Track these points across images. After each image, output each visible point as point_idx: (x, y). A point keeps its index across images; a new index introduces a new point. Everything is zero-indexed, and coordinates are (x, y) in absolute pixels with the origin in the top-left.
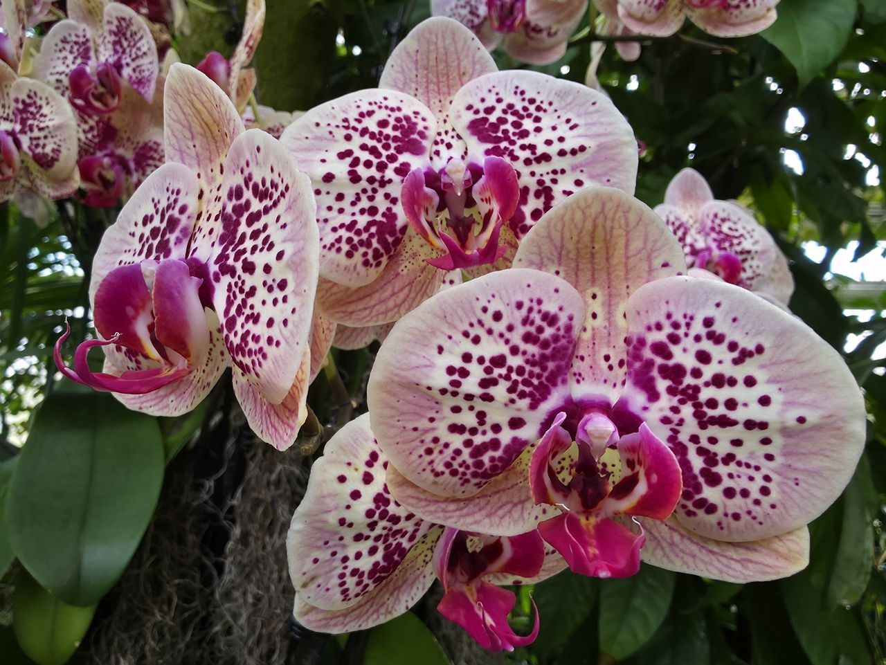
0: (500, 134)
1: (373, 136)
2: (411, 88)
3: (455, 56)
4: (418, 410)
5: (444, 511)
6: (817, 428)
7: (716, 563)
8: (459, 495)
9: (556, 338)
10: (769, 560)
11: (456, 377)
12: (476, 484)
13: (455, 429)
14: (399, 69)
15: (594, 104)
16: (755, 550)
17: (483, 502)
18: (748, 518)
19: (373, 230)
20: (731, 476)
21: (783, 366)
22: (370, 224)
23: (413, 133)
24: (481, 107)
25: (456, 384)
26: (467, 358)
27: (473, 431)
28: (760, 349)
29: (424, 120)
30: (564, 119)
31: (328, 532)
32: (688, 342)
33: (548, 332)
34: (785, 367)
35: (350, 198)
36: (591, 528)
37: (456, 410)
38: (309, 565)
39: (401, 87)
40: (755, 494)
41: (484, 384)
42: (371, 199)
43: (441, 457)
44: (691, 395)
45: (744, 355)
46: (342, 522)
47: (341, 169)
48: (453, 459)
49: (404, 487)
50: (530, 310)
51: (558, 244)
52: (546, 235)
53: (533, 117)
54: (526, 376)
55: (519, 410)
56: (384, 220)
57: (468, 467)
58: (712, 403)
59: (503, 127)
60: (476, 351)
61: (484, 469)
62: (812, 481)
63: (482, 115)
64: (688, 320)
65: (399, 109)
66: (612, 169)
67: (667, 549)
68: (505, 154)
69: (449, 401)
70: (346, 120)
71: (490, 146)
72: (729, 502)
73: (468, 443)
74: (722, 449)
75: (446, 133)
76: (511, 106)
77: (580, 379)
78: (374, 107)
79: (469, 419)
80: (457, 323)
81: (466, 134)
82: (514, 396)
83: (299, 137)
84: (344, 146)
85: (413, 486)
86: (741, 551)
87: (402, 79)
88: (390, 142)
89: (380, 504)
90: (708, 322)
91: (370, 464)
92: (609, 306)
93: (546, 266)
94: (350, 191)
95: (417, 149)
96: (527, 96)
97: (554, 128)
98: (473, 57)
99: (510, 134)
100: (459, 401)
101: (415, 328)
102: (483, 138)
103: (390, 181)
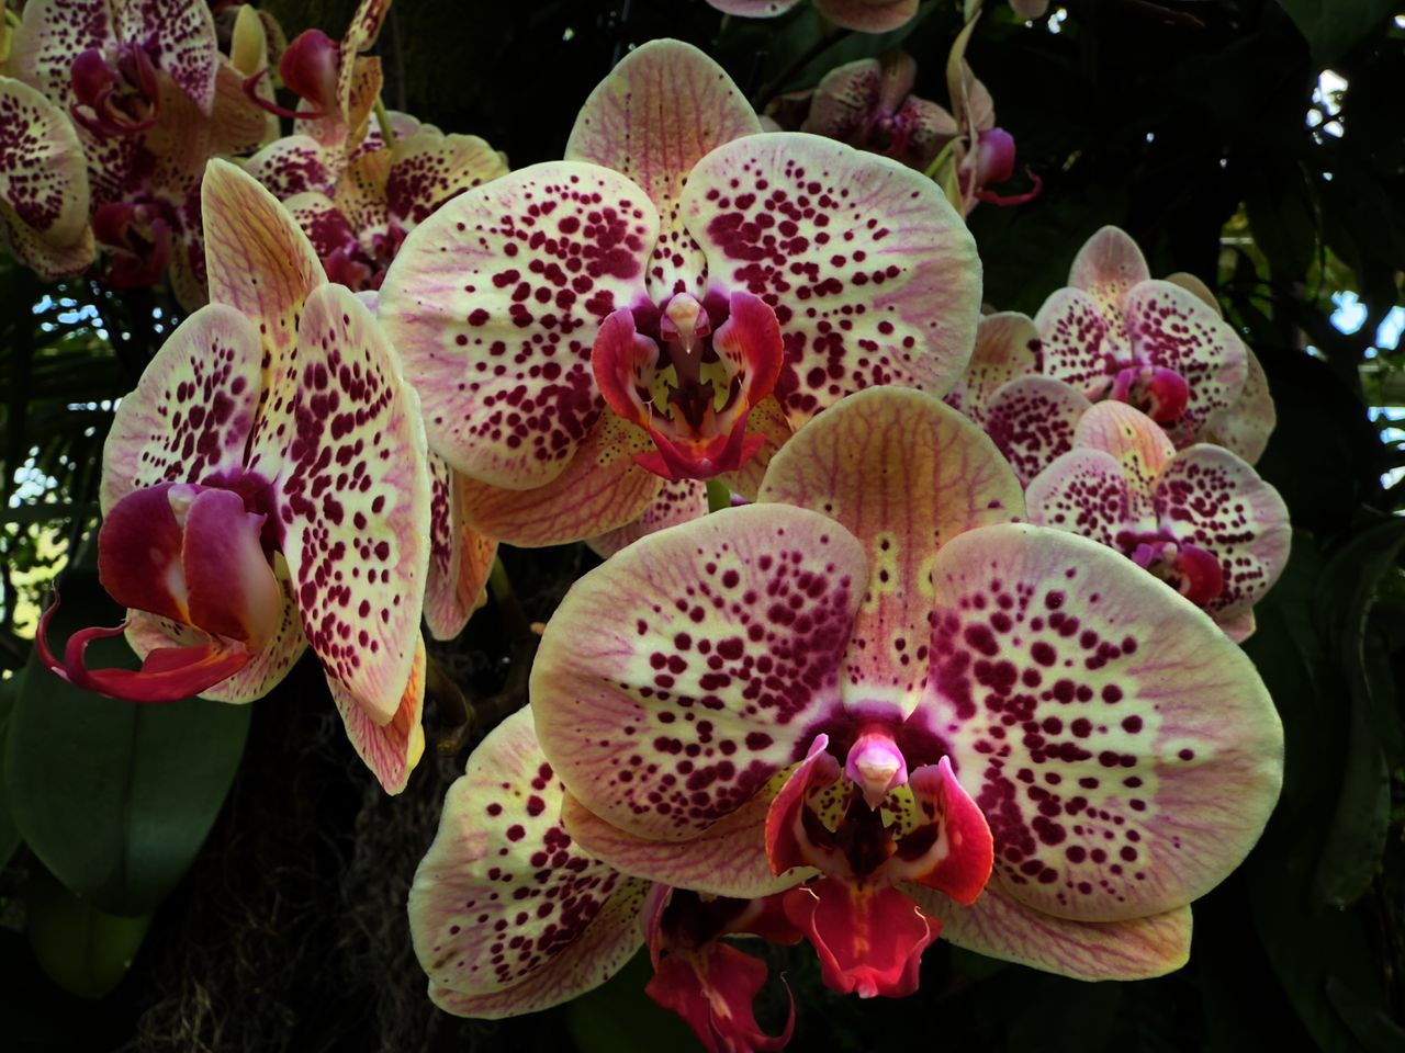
0: (760, 244)
1: (551, 247)
2: (618, 159)
3: (691, 104)
4: (608, 715)
5: (651, 859)
6: (1211, 766)
7: (1056, 950)
8: (673, 838)
9: (820, 615)
10: (1132, 951)
11: (665, 671)
12: (698, 826)
13: (665, 745)
14: (598, 127)
15: (915, 195)
16: (1114, 934)
17: (711, 845)
18: (1103, 891)
19: (552, 401)
20: (1078, 830)
21: (1163, 672)
22: (546, 392)
23: (619, 242)
24: (732, 194)
25: (665, 682)
26: (683, 641)
27: (693, 750)
28: (1130, 646)
29: (638, 215)
30: (865, 220)
31: (474, 888)
32: (1022, 630)
33: (810, 605)
34: (1167, 673)
35: (513, 349)
36: (864, 903)
37: (667, 718)
38: (444, 937)
39: (601, 155)
40: (1114, 858)
41: (708, 682)
42: (549, 351)
43: (643, 785)
44: (1021, 711)
45: (1104, 656)
46: (494, 874)
47: (498, 303)
48: (663, 789)
49: (590, 824)
50: (782, 571)
51: (830, 464)
52: (810, 452)
53: (814, 217)
54: (773, 673)
55: (762, 723)
56: (570, 385)
57: (684, 802)
58: (1053, 725)
59: (765, 232)
60: (697, 632)
61: (707, 807)
62: (1200, 843)
63: (732, 209)
64: (1023, 595)
65: (597, 198)
66: (941, 306)
67: (986, 925)
68: (766, 279)
69: (655, 707)
70: (507, 220)
71: (743, 264)
72: (1076, 868)
73: (684, 767)
74: (1067, 790)
75: (675, 236)
76: (779, 196)
77: (858, 677)
78: (555, 197)
79: (686, 732)
80: (669, 588)
81: (704, 241)
82: (754, 702)
83: (430, 247)
84: (504, 265)
85: (602, 822)
86: (1094, 934)
87: (604, 143)
88: (580, 256)
89: (555, 844)
90: (1054, 600)
91: (539, 784)
92: (908, 563)
93: (810, 498)
94: (515, 340)
95: (625, 269)
96: (808, 179)
97: (848, 236)
98: (722, 106)
99: (777, 245)
100: (670, 706)
101: (602, 593)
102: (732, 252)
103: (580, 323)
